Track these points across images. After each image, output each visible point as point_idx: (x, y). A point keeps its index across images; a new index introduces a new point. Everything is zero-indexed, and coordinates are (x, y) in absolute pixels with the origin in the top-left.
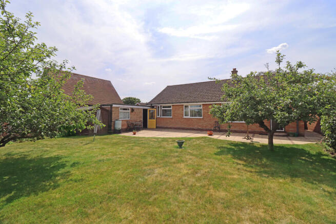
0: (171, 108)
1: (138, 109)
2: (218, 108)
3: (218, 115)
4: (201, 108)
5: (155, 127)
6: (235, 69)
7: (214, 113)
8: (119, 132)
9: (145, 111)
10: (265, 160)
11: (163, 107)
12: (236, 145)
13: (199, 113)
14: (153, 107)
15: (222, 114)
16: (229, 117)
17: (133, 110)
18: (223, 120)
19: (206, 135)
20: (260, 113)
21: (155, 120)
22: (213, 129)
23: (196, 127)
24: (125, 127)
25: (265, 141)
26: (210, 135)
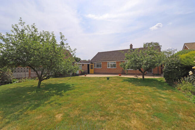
0: (101, 64)
1: (86, 64)
2: (123, 64)
3: (123, 66)
4: (116, 63)
5: (93, 73)
6: (131, 44)
7: (121, 66)
8: (78, 75)
9: (88, 65)
10: (139, 82)
11: (97, 63)
12: (131, 78)
13: (114, 66)
14: (92, 63)
15: (124, 66)
16: (127, 67)
17: (83, 65)
18: (125, 68)
19: (119, 76)
20: (137, 66)
21: (93, 70)
22: (121, 73)
23: (113, 72)
24: (80, 73)
25: (141, 77)
26: (120, 75)
